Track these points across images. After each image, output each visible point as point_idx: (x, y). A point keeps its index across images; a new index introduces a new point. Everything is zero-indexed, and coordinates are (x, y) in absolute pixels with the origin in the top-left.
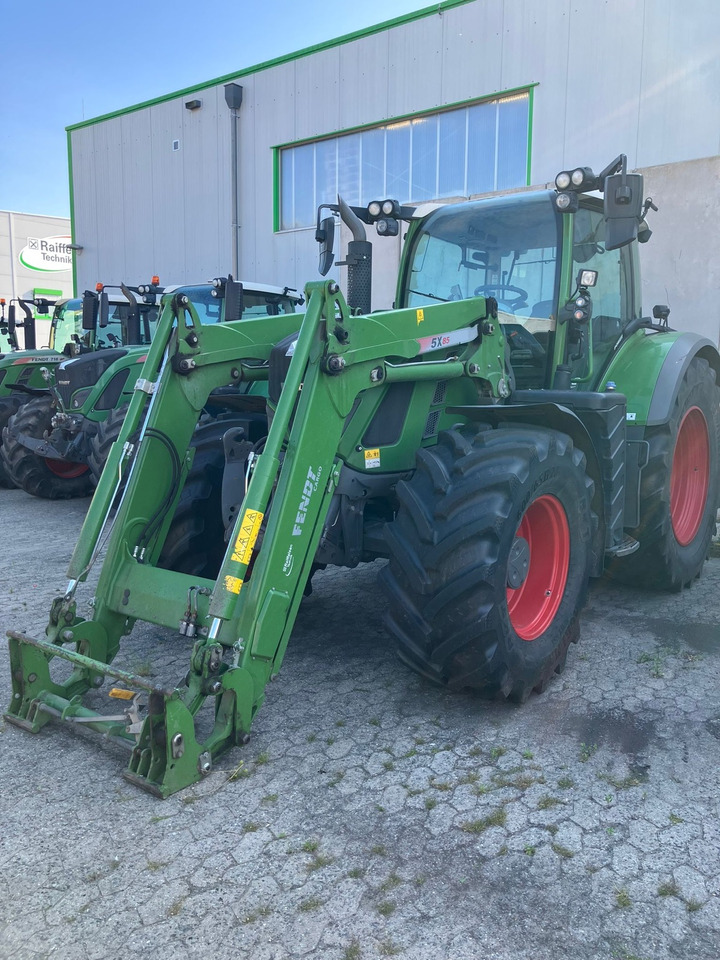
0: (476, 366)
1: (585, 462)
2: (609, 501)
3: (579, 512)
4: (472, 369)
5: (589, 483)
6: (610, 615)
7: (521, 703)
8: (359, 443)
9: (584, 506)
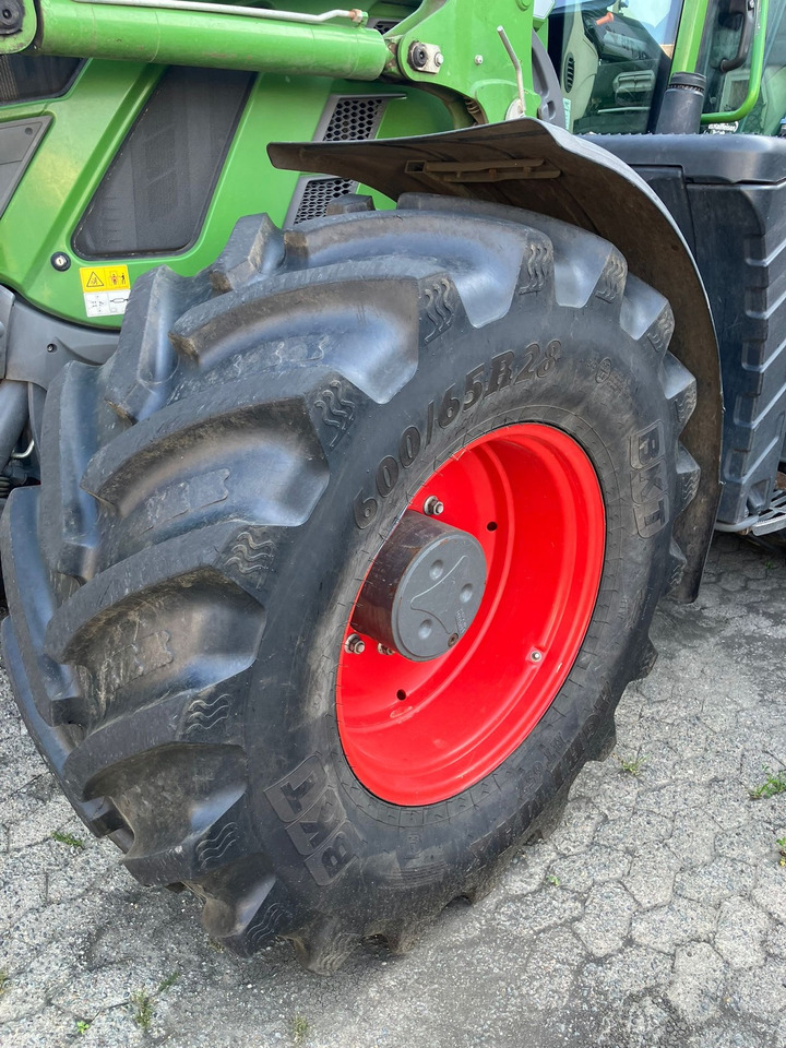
0: (431, 50)
1: (668, 327)
2: (747, 417)
3: (636, 463)
4: (418, 59)
5: (680, 383)
6: (729, 632)
7: (401, 957)
8: (63, 245)
9: (653, 451)
